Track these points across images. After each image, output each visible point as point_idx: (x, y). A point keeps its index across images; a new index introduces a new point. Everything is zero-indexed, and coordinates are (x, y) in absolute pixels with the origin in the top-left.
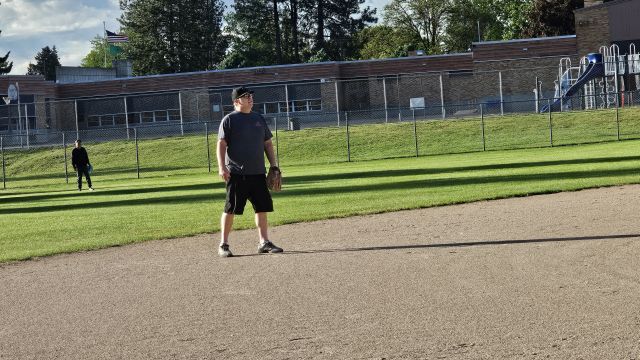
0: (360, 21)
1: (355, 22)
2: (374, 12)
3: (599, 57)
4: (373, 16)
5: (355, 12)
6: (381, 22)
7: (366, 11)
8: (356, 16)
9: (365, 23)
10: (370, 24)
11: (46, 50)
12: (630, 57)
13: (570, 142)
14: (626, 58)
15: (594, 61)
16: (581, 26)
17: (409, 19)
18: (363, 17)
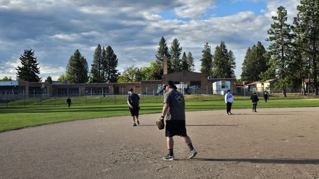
6: (122, 75)
11: (49, 77)
16: (163, 78)
17: (128, 75)
18: (118, 74)
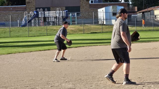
3: (37, 12)
12: (45, 12)
13: (34, 35)
14: (44, 13)
15: (36, 13)
16: (27, 3)
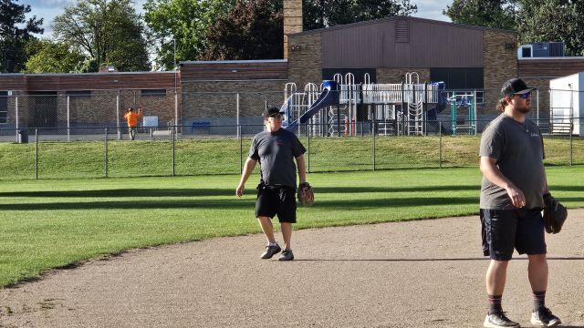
0: (25, 31)
1: (19, 32)
2: (41, 22)
3: (334, 85)
4: (39, 26)
5: (19, 21)
7: (31, 21)
8: (21, 26)
9: (31, 33)
10: (35, 35)
12: (364, 88)
14: (361, 88)
15: (329, 88)
17: (80, 32)
18: (28, 26)
